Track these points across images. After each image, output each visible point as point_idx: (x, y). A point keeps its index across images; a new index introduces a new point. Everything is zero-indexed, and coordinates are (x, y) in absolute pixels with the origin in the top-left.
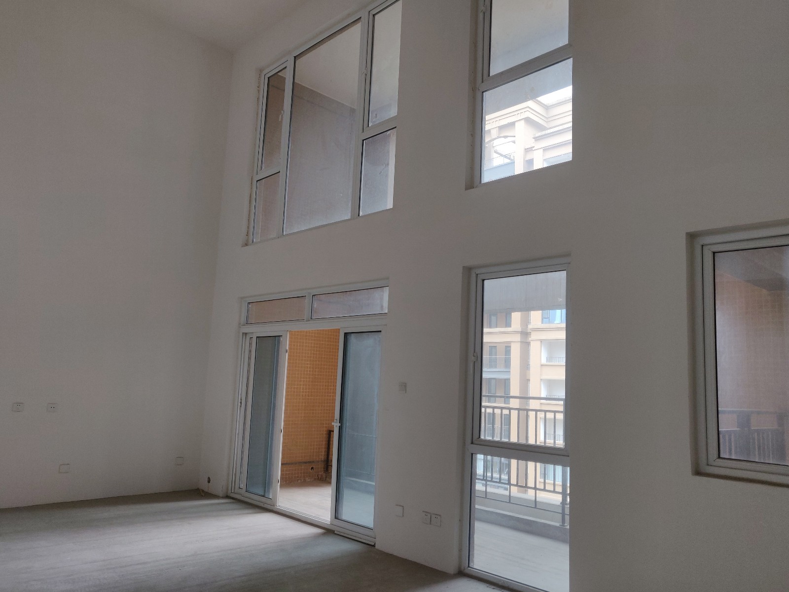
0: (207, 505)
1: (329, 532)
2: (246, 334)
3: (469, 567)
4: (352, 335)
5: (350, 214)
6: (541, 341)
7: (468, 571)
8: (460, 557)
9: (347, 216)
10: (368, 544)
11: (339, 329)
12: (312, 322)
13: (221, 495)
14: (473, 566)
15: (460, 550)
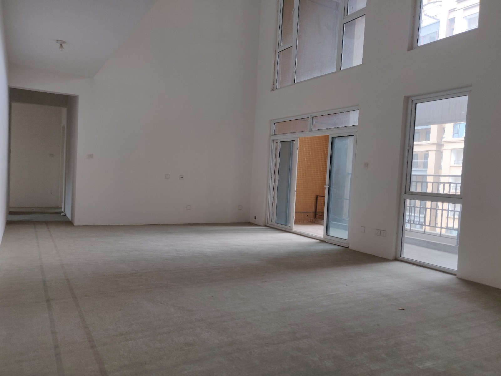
0: (257, 228)
1: (322, 241)
2: (274, 140)
3: (401, 256)
4: (336, 138)
5: (335, 69)
6: (452, 150)
7: (400, 258)
8: (396, 252)
9: (334, 70)
10: (344, 247)
11: (329, 135)
12: (312, 132)
13: (262, 225)
14: (403, 256)
15: (396, 248)
